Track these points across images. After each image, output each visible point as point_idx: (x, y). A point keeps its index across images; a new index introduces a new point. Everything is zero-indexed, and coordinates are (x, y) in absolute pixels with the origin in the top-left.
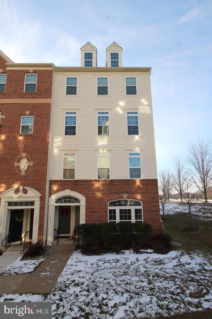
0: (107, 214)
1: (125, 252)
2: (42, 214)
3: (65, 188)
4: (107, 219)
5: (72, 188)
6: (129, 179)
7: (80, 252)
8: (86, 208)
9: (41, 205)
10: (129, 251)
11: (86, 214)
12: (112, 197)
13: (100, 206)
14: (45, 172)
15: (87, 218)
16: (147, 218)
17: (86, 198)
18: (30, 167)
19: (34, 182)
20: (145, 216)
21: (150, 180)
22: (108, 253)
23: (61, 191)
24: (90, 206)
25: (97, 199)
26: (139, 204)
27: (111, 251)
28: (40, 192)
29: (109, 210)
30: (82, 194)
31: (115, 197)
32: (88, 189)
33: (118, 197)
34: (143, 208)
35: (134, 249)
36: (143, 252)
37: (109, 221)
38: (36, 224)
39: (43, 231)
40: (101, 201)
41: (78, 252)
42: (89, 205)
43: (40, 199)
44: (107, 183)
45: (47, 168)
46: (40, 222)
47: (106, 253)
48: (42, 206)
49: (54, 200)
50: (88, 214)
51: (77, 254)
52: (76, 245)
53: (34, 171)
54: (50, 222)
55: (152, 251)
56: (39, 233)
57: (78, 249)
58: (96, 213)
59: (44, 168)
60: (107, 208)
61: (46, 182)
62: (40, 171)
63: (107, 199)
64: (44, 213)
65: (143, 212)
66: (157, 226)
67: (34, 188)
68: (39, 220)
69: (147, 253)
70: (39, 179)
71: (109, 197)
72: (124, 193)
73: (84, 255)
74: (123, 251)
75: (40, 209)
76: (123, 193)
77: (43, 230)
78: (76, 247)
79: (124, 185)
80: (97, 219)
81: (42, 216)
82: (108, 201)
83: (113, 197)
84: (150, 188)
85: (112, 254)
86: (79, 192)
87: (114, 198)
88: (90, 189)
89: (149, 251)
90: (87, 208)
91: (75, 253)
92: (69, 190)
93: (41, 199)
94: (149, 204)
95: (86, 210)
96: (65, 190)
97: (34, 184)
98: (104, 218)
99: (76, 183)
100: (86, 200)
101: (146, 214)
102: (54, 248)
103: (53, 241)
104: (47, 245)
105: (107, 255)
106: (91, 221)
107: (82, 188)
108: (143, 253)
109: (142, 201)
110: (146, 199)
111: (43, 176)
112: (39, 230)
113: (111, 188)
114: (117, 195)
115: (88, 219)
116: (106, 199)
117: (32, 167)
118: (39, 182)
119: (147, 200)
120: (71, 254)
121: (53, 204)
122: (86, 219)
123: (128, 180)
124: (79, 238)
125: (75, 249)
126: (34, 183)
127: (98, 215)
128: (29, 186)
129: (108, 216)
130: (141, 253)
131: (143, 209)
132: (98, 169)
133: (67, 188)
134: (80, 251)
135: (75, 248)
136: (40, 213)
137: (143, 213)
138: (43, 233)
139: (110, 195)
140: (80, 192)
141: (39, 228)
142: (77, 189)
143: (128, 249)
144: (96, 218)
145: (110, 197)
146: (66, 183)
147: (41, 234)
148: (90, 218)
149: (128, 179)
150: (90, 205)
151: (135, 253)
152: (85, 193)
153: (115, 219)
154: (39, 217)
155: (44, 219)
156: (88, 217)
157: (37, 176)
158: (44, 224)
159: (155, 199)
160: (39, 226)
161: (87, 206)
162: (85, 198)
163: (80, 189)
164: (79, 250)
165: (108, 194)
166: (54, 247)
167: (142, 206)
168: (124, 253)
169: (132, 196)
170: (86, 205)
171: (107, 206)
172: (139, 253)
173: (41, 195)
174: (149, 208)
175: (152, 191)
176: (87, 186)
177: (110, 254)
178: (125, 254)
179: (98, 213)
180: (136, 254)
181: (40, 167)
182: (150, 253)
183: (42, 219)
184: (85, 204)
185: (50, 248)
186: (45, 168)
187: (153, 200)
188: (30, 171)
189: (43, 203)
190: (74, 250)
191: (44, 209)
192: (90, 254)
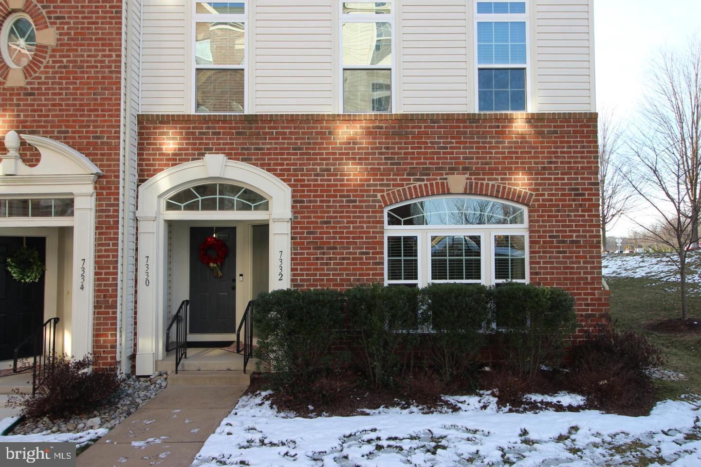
0: (382, 253)
1: (459, 405)
2: (106, 251)
3: (206, 149)
4: (382, 274)
5: (232, 149)
6: (477, 112)
7: (268, 403)
8: (292, 228)
9: (99, 211)
10: (477, 398)
11: (295, 254)
12: (402, 185)
13: (352, 222)
14: (111, 72)
15: (296, 270)
16: (544, 274)
17: (294, 191)
18: (46, 53)
19: (67, 116)
20: (539, 263)
21: (567, 118)
22: (389, 404)
23: (187, 160)
24: (312, 223)
25: (341, 196)
26: (515, 218)
27: (401, 397)
28: (93, 161)
29: (389, 238)
30: (277, 175)
31: (415, 187)
32: (301, 154)
33: (426, 185)
34: (531, 232)
35: (500, 391)
36: (542, 402)
37: (387, 282)
38: (82, 288)
39: (116, 318)
40: (355, 201)
41: (258, 400)
42: (304, 217)
43: (95, 188)
44: (381, 128)
45: (119, 56)
46: (99, 280)
47: (379, 407)
48: (107, 216)
49: (160, 196)
50: (303, 254)
51: (256, 411)
52: (254, 373)
53: (65, 67)
54: (147, 282)
55: (577, 400)
56: (98, 324)
57: (260, 389)
58: (335, 248)
59: (104, 56)
60: (382, 233)
61: (119, 116)
62: (88, 67)
63: (383, 196)
64: (116, 245)
65: (530, 247)
66: (588, 305)
67: (68, 143)
68: (96, 274)
69: (559, 408)
70: (89, 105)
71: (388, 185)
72: (452, 170)
73: (282, 414)
74: (451, 399)
75: (97, 228)
76: (450, 169)
77: (115, 313)
78: (253, 380)
79: (452, 138)
80: (338, 275)
81: (108, 256)
82: (386, 205)
83: (406, 187)
84: (562, 152)
85: (407, 411)
86: (262, 166)
87: (410, 188)
88: (309, 154)
89: (566, 399)
90: (296, 228)
91: (244, 406)
92: (221, 158)
93: (102, 188)
94: (557, 216)
95: (292, 238)
96: (203, 155)
97: (67, 126)
98: (367, 269)
99: (251, 128)
100: (293, 197)
101: (540, 257)
102: (164, 384)
103: (160, 357)
104: (138, 374)
105: (383, 416)
106: (314, 280)
107: (276, 149)
108: (541, 409)
109: (527, 205)
110: (546, 197)
111: (105, 89)
112: (99, 313)
113: (399, 148)
114: (423, 180)
115: (302, 275)
116: (379, 195)
117: (54, 50)
118: (90, 116)
119: (551, 200)
120: (229, 408)
121: (158, 212)
122: (294, 275)
123: (471, 119)
124: (264, 346)
125: (250, 387)
126: (68, 121)
127: (343, 259)
128: (46, 134)
129: (382, 263)
130: (534, 407)
131: (530, 237)
132: (344, 69)
133: (211, 149)
134: (267, 398)
135: (248, 383)
136: (98, 244)
137: (531, 252)
138: (115, 324)
139: (395, 180)
140: (269, 165)
141: (97, 306)
142: (254, 154)
143: (470, 391)
144: (335, 269)
145: (394, 185)
146: (208, 128)
147: (108, 330)
148: (309, 270)
149: (472, 112)
150: (309, 217)
151: (505, 406)
152: (289, 170)
153: (412, 273)
154: (96, 262)
155: (116, 268)
156: (303, 264)
157: (77, 89)
158: (116, 290)
159: (583, 195)
160: (96, 297)
161: (299, 223)
162: (288, 190)
163: (270, 154)
164: (264, 394)
165: (387, 172)
166: (166, 379)
167: (526, 224)
168: (455, 409)
169: (487, 185)
170: (296, 217)
171: (382, 222)
172: (525, 410)
173: (96, 170)
174: (557, 231)
175: (570, 163)
176: (296, 139)
177: (398, 409)
178: (461, 413)
179: (344, 248)
180: (510, 411)
181: (90, 50)
182: (571, 408)
183: (109, 268)
184: (288, 214)
185: (149, 383)
186: (111, 56)
187: (574, 200)
188: (45, 67)
189: (107, 205)
190: (246, 394)
191: (112, 228)
192: (311, 407)
